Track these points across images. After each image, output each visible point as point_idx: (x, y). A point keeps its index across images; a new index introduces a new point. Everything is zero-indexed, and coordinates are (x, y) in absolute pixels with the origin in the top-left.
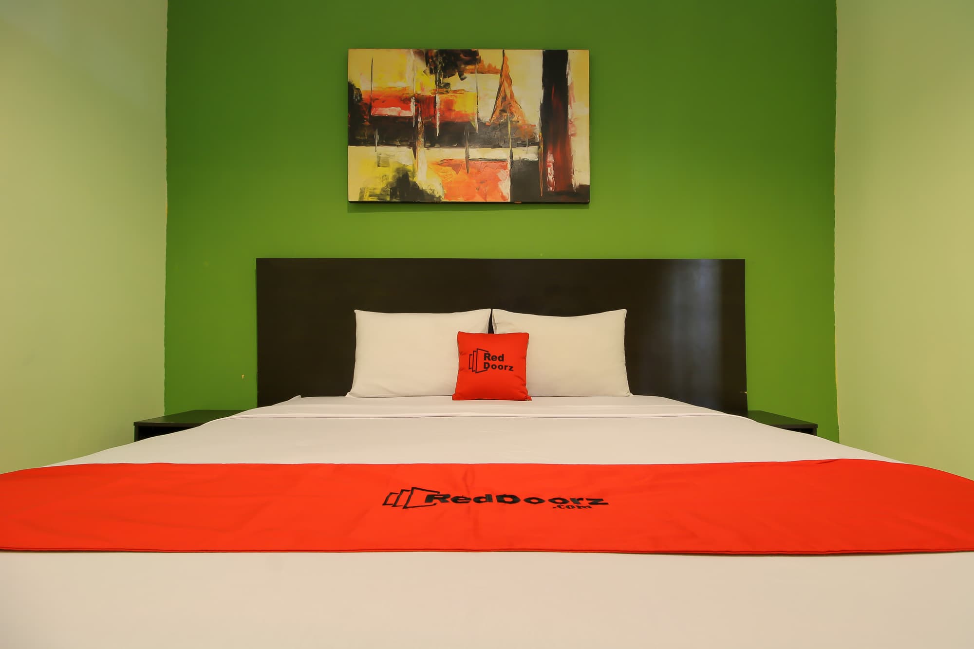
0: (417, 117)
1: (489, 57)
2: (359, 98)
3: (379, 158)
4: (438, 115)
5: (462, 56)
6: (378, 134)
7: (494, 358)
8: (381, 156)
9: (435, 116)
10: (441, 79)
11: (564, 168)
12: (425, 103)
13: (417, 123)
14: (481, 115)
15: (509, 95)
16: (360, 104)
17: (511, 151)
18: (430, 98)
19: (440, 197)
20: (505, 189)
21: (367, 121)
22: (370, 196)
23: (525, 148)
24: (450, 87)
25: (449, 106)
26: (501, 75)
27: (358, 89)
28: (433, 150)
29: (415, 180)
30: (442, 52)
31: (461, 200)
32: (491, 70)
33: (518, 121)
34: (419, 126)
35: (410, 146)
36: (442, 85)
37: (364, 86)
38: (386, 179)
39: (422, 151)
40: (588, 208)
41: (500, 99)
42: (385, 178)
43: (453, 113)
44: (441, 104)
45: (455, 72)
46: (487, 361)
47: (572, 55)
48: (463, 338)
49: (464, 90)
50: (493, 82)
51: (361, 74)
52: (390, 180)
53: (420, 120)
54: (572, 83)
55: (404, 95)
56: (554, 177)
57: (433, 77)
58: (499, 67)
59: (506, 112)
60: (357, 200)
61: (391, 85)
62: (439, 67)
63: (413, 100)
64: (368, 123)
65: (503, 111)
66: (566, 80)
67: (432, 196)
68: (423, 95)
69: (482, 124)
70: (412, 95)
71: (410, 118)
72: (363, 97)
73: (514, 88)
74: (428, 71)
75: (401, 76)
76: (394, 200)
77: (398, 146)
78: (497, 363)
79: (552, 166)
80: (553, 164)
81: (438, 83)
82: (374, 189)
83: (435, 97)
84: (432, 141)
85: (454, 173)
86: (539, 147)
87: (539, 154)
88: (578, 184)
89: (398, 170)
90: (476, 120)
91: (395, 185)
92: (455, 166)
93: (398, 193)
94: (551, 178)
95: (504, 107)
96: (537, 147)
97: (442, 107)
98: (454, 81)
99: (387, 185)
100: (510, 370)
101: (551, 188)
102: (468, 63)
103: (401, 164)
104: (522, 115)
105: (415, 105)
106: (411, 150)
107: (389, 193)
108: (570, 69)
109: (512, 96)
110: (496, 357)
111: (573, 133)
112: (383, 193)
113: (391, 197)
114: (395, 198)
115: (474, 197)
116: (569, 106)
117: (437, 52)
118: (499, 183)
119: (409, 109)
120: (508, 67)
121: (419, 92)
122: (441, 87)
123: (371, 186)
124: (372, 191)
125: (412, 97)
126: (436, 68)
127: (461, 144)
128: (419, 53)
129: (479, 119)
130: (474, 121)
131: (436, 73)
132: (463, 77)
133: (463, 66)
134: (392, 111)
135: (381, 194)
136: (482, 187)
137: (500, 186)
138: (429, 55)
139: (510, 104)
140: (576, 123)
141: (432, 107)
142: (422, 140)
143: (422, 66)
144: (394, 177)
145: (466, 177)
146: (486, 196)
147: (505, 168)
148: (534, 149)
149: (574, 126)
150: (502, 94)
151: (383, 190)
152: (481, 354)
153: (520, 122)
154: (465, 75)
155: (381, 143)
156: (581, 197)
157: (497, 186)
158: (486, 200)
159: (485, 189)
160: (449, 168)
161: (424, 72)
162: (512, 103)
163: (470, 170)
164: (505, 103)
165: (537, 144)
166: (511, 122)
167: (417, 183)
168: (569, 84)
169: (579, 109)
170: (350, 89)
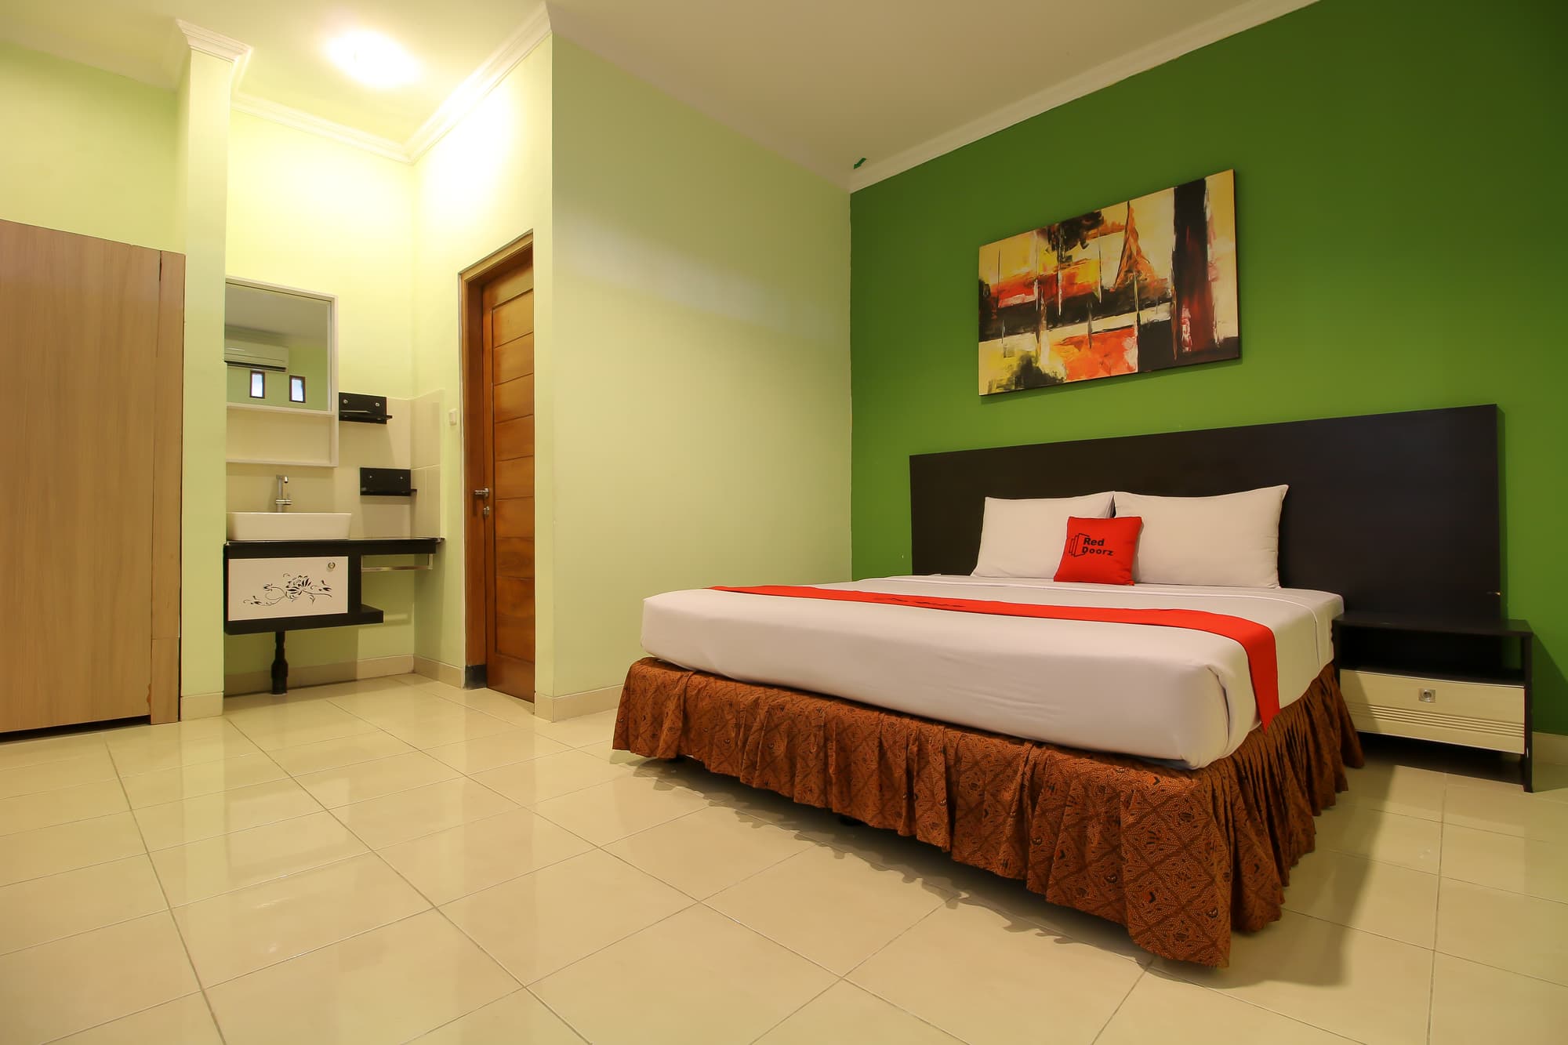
0: (1039, 299)
1: (1113, 214)
2: (988, 293)
3: (1005, 348)
4: (1060, 293)
5: (1084, 222)
6: (1004, 325)
7: (1093, 542)
8: (1007, 346)
9: (1057, 293)
10: (1063, 252)
11: (1204, 321)
12: (1047, 283)
13: (1040, 305)
14: (1104, 283)
15: (1135, 253)
16: (989, 299)
17: (1138, 315)
18: (1052, 276)
19: (1062, 378)
20: (1132, 357)
21: (995, 314)
22: (998, 387)
23: (1155, 308)
24: (1072, 259)
25: (1071, 279)
26: (1126, 232)
27: (988, 285)
28: (1055, 330)
29: (1038, 365)
30: (1064, 224)
31: (1083, 378)
32: (1116, 229)
33: (1146, 279)
34: (1042, 308)
35: (1033, 331)
36: (1064, 260)
37: (992, 280)
38: (1012, 368)
39: (1045, 334)
40: (1241, 363)
41: (1125, 258)
42: (1010, 367)
43: (1075, 287)
44: (1063, 280)
45: (1077, 242)
46: (1086, 545)
47: (1210, 181)
48: (1073, 522)
49: (1086, 259)
50: (1116, 241)
51: (990, 269)
52: (1015, 368)
53: (1042, 302)
54: (1211, 217)
55: (1028, 280)
56: (1192, 335)
57: (1055, 253)
58: (1124, 223)
59: (1132, 272)
60: (986, 393)
61: (1017, 271)
62: (1061, 240)
63: (1036, 283)
64: (995, 317)
65: (1129, 271)
66: (1204, 214)
67: (1055, 379)
68: (1045, 276)
69: (1105, 292)
70: (1035, 278)
71: (1034, 302)
72: (991, 291)
73: (1141, 243)
74: (1050, 249)
75: (1025, 261)
76: (1019, 388)
77: (1022, 333)
78: (1096, 547)
79: (1188, 323)
80: (1190, 320)
81: (1060, 258)
82: (1001, 380)
83: (1057, 274)
84: (1055, 321)
85: (1076, 350)
86: (1171, 304)
87: (1171, 313)
88: (1221, 338)
89: (1022, 358)
90: (1100, 289)
91: (1019, 373)
92: (1077, 343)
93: (1023, 382)
94: (1186, 336)
95: (1130, 266)
96: (1169, 303)
97: (1064, 283)
98: (1077, 253)
99: (1012, 374)
100: (1109, 554)
101: (1188, 349)
102: (1090, 228)
103: (1025, 351)
104: (1150, 270)
105: (1038, 287)
106: (1034, 335)
107: (1014, 382)
108: (1208, 200)
109: (1139, 251)
110: (1096, 542)
111: (1213, 277)
112: (1009, 383)
113: (1016, 387)
114: (1020, 386)
115: (1097, 373)
116: (1208, 246)
117: (1059, 225)
118: (1126, 352)
119: (1032, 293)
120: (1133, 219)
121: (1041, 273)
122: (1063, 262)
123: (999, 378)
124: (999, 382)
125: (1035, 280)
126: (1058, 244)
127: (1083, 319)
128: (1042, 231)
129: (1102, 287)
130: (1097, 291)
131: (1058, 250)
132: (1085, 244)
133: (1085, 233)
134: (1016, 300)
135: (1007, 385)
136: (1106, 360)
137: (1126, 357)
138: (1052, 231)
139: (1136, 261)
140: (1218, 264)
141: (1054, 285)
142: (1044, 322)
143: (1044, 244)
144: (1019, 365)
145: (1089, 353)
146: (1110, 369)
147: (1131, 335)
148: (1165, 306)
149: (1215, 268)
150: (1127, 253)
151: (1009, 379)
152: (1081, 540)
153: (1148, 280)
154: (1088, 242)
155: (1008, 334)
156: (1232, 351)
157: (1122, 357)
158: (1110, 374)
159: (1109, 362)
160: (1071, 347)
161: (1047, 250)
162: (1139, 259)
163: (1093, 344)
164: (1131, 260)
165: (1170, 300)
166: (1138, 281)
167: (1040, 367)
168: (1208, 219)
169: (1221, 249)
170: (981, 286)
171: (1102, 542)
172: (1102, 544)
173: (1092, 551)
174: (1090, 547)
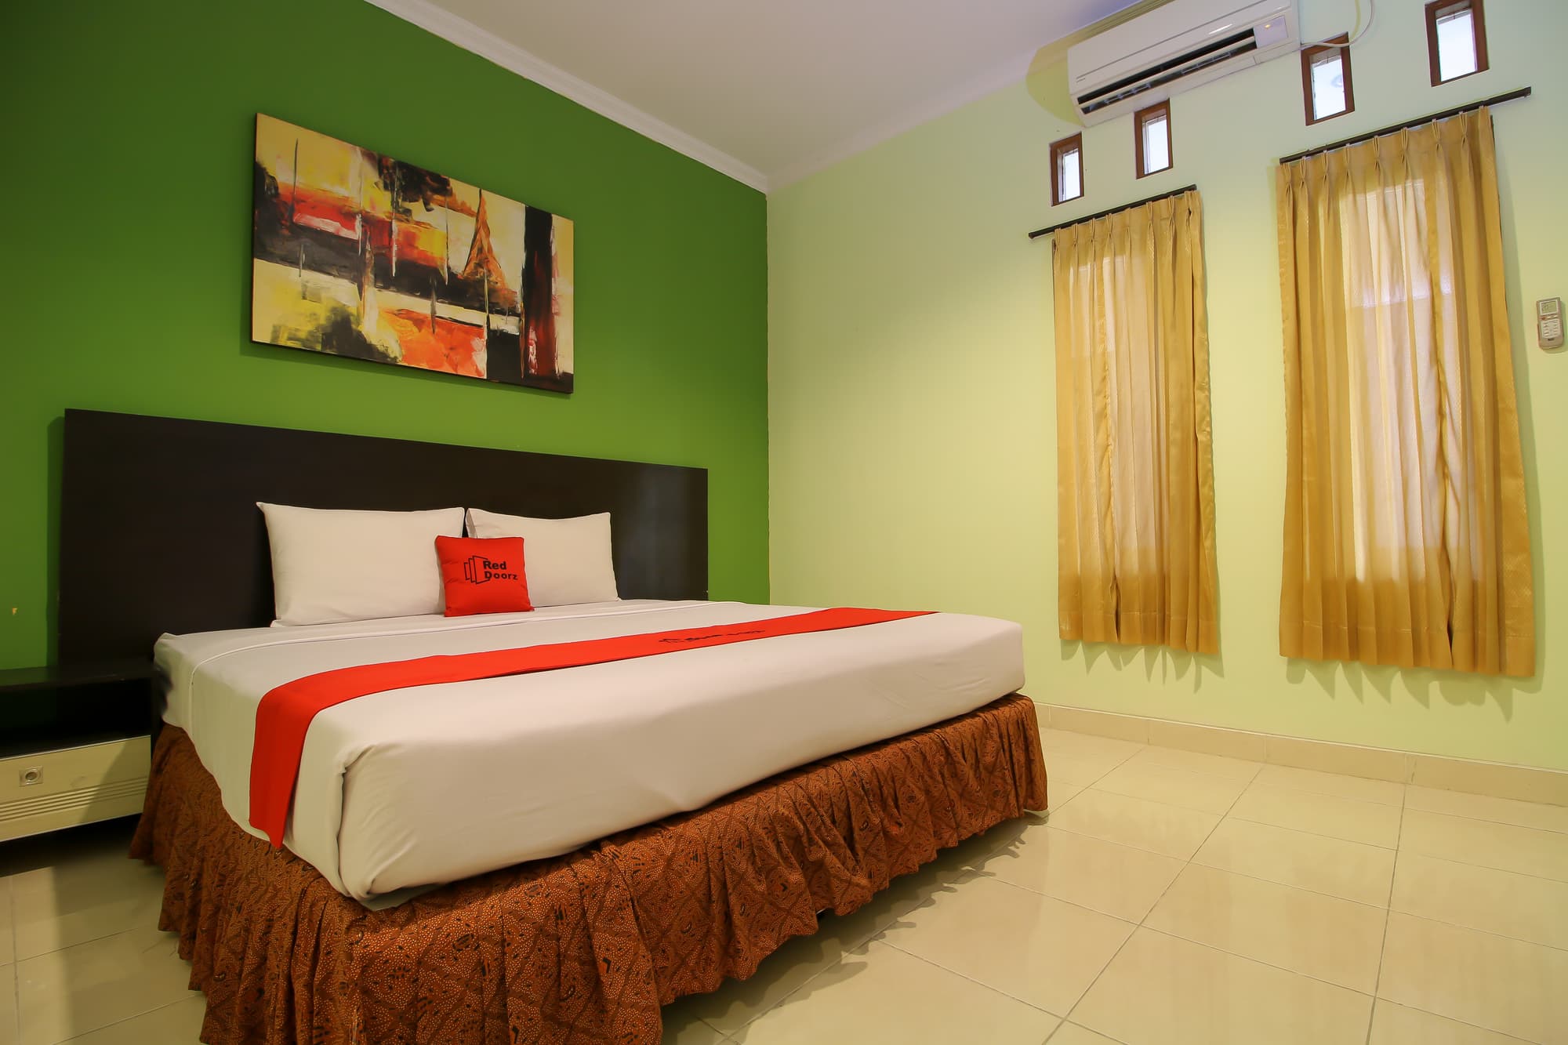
0: (364, 244)
1: (462, 191)
2: (273, 191)
3: (305, 286)
4: (395, 248)
5: (428, 178)
6: (304, 252)
7: (495, 566)
8: (309, 285)
9: (390, 247)
10: (400, 201)
11: (547, 349)
12: (371, 224)
13: (364, 250)
14: (451, 264)
15: (486, 248)
16: (275, 201)
17: (488, 318)
18: (381, 222)
19: (396, 358)
20: (480, 360)
21: (287, 228)
22: (290, 339)
23: (504, 317)
24: (411, 215)
25: (409, 240)
26: (477, 220)
27: (273, 178)
28: (386, 293)
29: (360, 328)
30: (401, 165)
31: (424, 366)
32: (463, 209)
33: (497, 283)
34: (368, 256)
35: (353, 280)
36: (401, 210)
37: (282, 175)
38: (316, 319)
39: (370, 291)
40: (569, 398)
41: (475, 250)
42: (314, 317)
43: (416, 251)
44: (399, 234)
45: (419, 197)
46: (488, 569)
47: (557, 221)
48: (442, 544)
49: (429, 224)
50: (467, 226)
51: (279, 157)
52: (323, 321)
53: (368, 247)
54: (556, 254)
55: (346, 208)
56: (537, 358)
57: (388, 195)
58: (475, 209)
59: (483, 268)
60: (268, 341)
61: (326, 186)
62: (397, 184)
63: (359, 218)
64: (286, 232)
65: (479, 265)
66: (550, 249)
67: (385, 355)
68: (373, 216)
69: (452, 275)
70: (356, 210)
71: (354, 242)
72: (280, 191)
73: (491, 240)
74: (381, 185)
75: (342, 180)
76: (328, 351)
77: (334, 276)
78: (500, 571)
79: (534, 345)
80: (536, 343)
81: (395, 204)
82: (297, 330)
83: (391, 223)
84: (386, 281)
85: (415, 329)
86: (520, 320)
87: (520, 330)
88: (561, 371)
89: (334, 310)
90: (446, 269)
91: (329, 330)
92: (418, 321)
93: (334, 343)
94: (533, 358)
95: (480, 260)
96: (518, 318)
97: (401, 239)
98: (417, 208)
99: (317, 329)
100: (514, 578)
101: (533, 371)
102: (436, 191)
103: (339, 302)
104: (501, 275)
105: (362, 226)
106: (355, 286)
107: (321, 340)
108: (554, 237)
109: (490, 250)
110: (497, 565)
111: (556, 311)
112: (310, 338)
113: (324, 345)
114: (330, 348)
115: (441, 366)
116: (553, 279)
117: (394, 163)
118: (473, 354)
119: (352, 228)
120: (485, 212)
121: (368, 210)
122: (399, 212)
123: (292, 325)
124: (294, 332)
125: (357, 213)
126: (392, 184)
127: (426, 295)
128: (369, 155)
129: (449, 268)
130: (443, 269)
131: (392, 191)
132: (429, 207)
133: (429, 193)
134: (330, 226)
135: (307, 340)
136: (452, 354)
137: (474, 357)
138: (384, 162)
139: (487, 258)
140: (560, 301)
141: (386, 235)
142: (372, 276)
143: (373, 175)
144: (328, 318)
145: (431, 338)
146: (457, 366)
147: (480, 336)
148: (514, 320)
149: (557, 303)
150: (478, 244)
151: (311, 333)
152: (479, 563)
153: (499, 284)
154: (432, 205)
155: (311, 267)
156: (562, 385)
157: (470, 357)
158: (456, 370)
159: (456, 358)
160: (409, 323)
161: (376, 184)
162: (489, 257)
163: (436, 330)
164: (481, 256)
165: (518, 315)
166: (489, 281)
167: (363, 333)
168: (553, 254)
169: (563, 286)
170: (258, 174)
171: (504, 566)
172: (505, 568)
173: (497, 576)
174: (493, 571)
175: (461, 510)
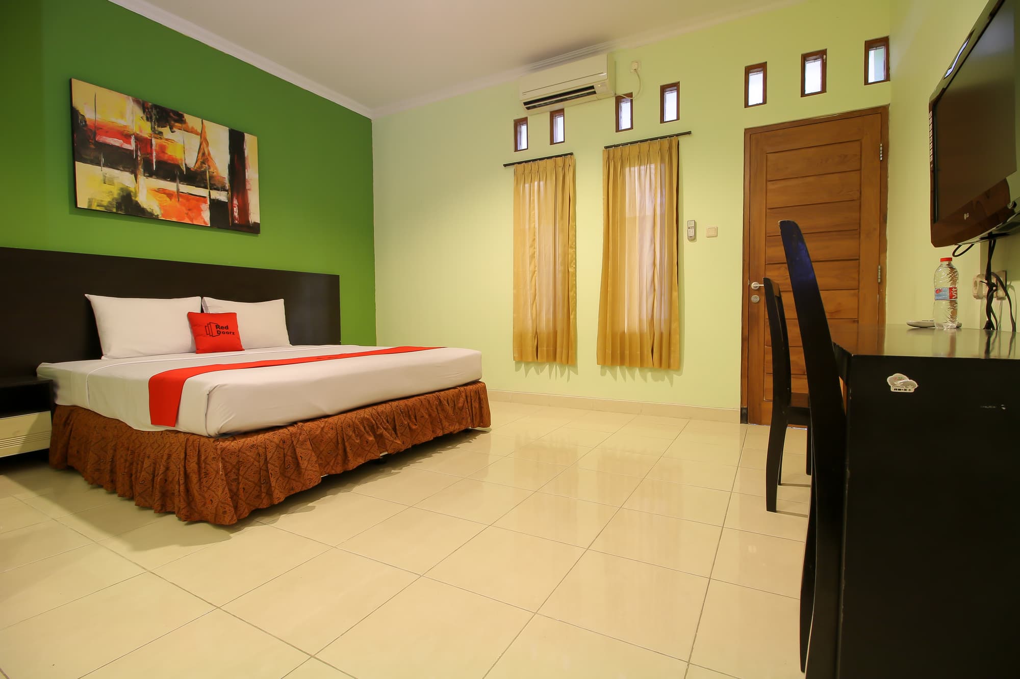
0: (136, 152)
1: (192, 121)
2: (84, 123)
3: (105, 176)
4: (154, 154)
5: (171, 114)
6: (104, 157)
7: (222, 328)
8: (107, 175)
9: (151, 154)
10: (156, 127)
11: (244, 209)
12: (143, 142)
13: (137, 156)
14: (188, 162)
15: (207, 153)
16: (85, 129)
17: (209, 192)
18: (146, 139)
19: (158, 215)
20: (206, 215)
21: (93, 144)
22: (98, 206)
23: (219, 192)
24: (162, 135)
25: (162, 149)
26: (201, 137)
27: (83, 116)
28: (150, 179)
29: (137, 199)
30: (156, 107)
31: (174, 220)
32: (192, 131)
33: (213, 173)
34: (139, 159)
35: (132, 172)
36: (157, 132)
37: (88, 114)
38: (112, 195)
39: (142, 179)
40: (257, 236)
41: (201, 154)
42: (111, 193)
43: (166, 155)
44: (156, 146)
45: (167, 125)
46: (218, 329)
47: (247, 137)
48: (191, 316)
49: (173, 140)
50: (195, 141)
51: (85, 104)
52: (116, 196)
53: (139, 154)
55: (126, 132)
56: (238, 214)
57: (149, 124)
58: (200, 131)
59: (205, 164)
60: (86, 207)
61: (114, 120)
62: (154, 117)
63: (133, 137)
64: (93, 147)
65: (203, 163)
66: (244, 153)
67: (151, 213)
68: (141, 136)
69: (188, 169)
70: (132, 133)
71: (131, 151)
72: (88, 123)
73: (210, 149)
74: (145, 118)
75: (122, 116)
76: (120, 212)
77: (121, 170)
78: (225, 330)
79: (237, 207)
80: (238, 206)
81: (153, 129)
82: (102, 201)
83: (151, 140)
84: (150, 173)
85: (168, 199)
86: (228, 193)
87: (228, 199)
88: (253, 222)
89: (122, 189)
90: (184, 166)
91: (120, 201)
92: (170, 195)
93: (123, 207)
94: (236, 214)
95: (204, 160)
96: (227, 192)
97: (157, 148)
98: (166, 131)
99: (113, 200)
100: (233, 334)
101: (237, 222)
102: (176, 121)
103: (125, 185)
104: (216, 168)
105: (135, 142)
106: (133, 176)
107: (115, 206)
108: (246, 146)
109: (209, 154)
111: (249, 188)
112: (110, 205)
113: (117, 209)
114: (121, 211)
115: (184, 219)
116: (246, 170)
117: (152, 105)
118: (202, 212)
119: (130, 143)
120: (205, 132)
121: (138, 133)
122: (156, 133)
123: (99, 198)
124: (99, 202)
125: (132, 135)
126: (151, 118)
127: (173, 180)
128: (137, 101)
129: (186, 165)
130: (182, 165)
131: (151, 121)
132: (173, 130)
133: (173, 122)
134: (116, 142)
135: (108, 206)
136: (190, 213)
137: (202, 214)
138: (145, 105)
139: (207, 159)
140: (251, 182)
141: (149, 147)
142: (142, 170)
143: (139, 113)
144: (119, 194)
145: (178, 205)
146: (192, 219)
147: (205, 203)
148: (225, 193)
149: (249, 184)
150: (202, 151)
151: (109, 202)
152: (213, 326)
153: (215, 174)
154: (175, 129)
155: (106, 165)
156: (254, 229)
157: (200, 214)
158: (192, 222)
159: (192, 215)
160: (165, 196)
161: (142, 118)
162: (209, 159)
163: (180, 199)
164: (204, 157)
165: (227, 191)
166: (209, 172)
167: (139, 201)
168: (246, 155)
169: (252, 174)
170: (74, 113)
171: (227, 327)
172: (228, 329)
173: (224, 333)
174: (221, 330)
175: (199, 298)
